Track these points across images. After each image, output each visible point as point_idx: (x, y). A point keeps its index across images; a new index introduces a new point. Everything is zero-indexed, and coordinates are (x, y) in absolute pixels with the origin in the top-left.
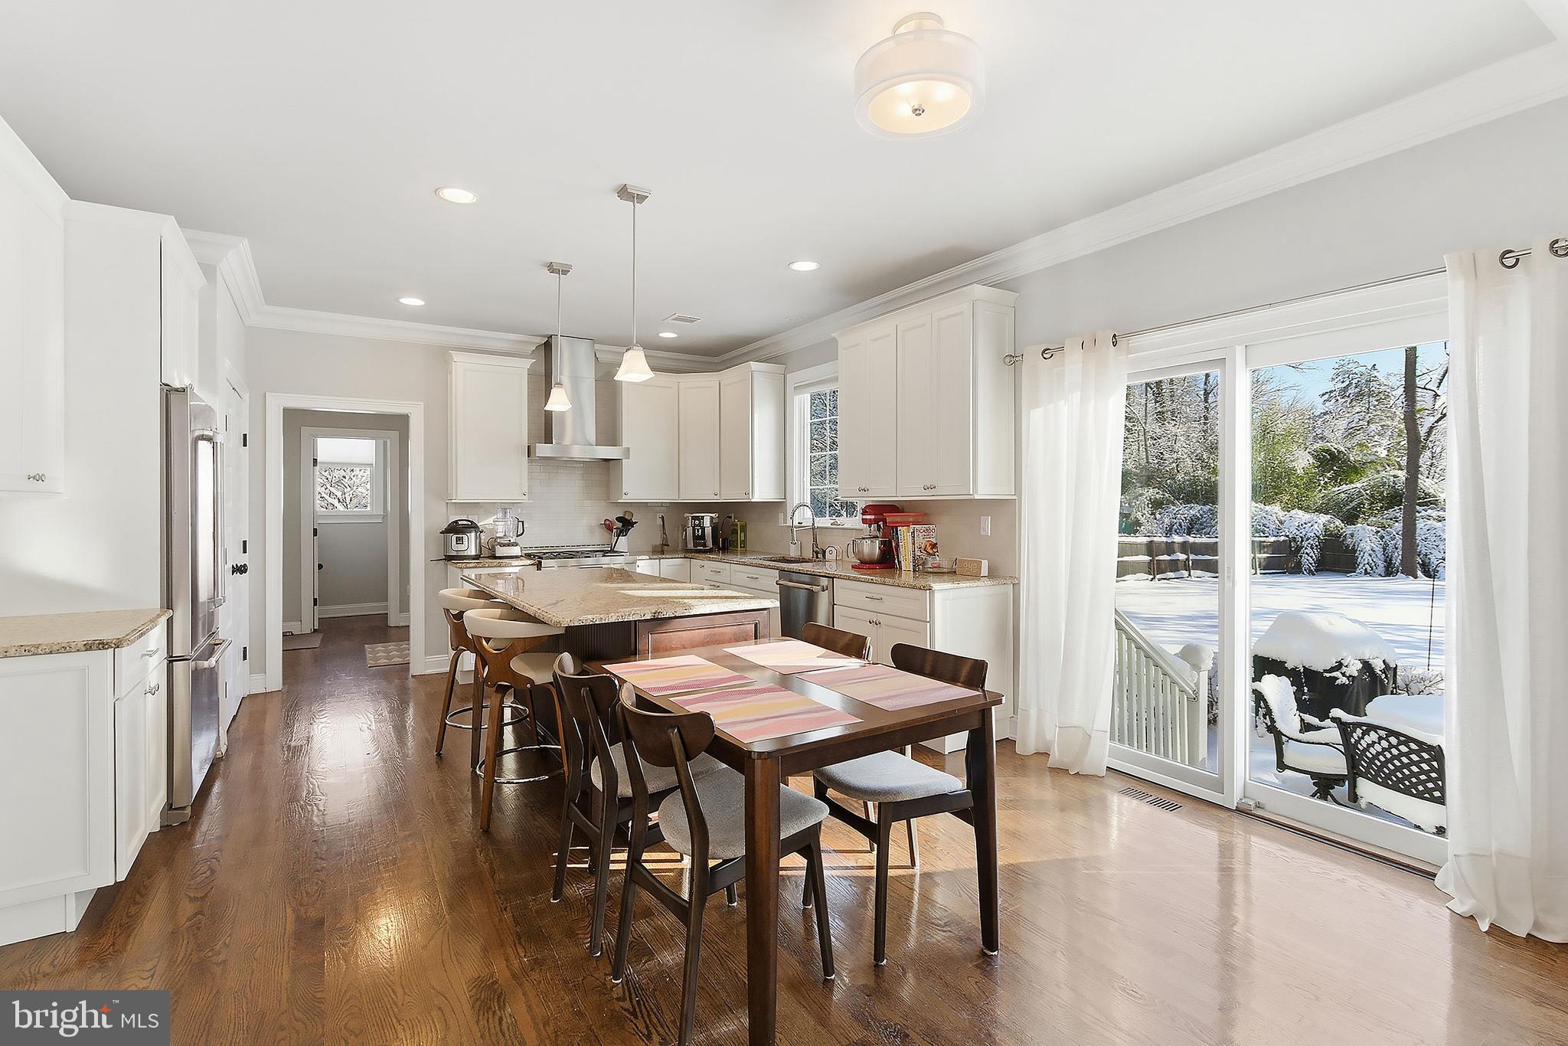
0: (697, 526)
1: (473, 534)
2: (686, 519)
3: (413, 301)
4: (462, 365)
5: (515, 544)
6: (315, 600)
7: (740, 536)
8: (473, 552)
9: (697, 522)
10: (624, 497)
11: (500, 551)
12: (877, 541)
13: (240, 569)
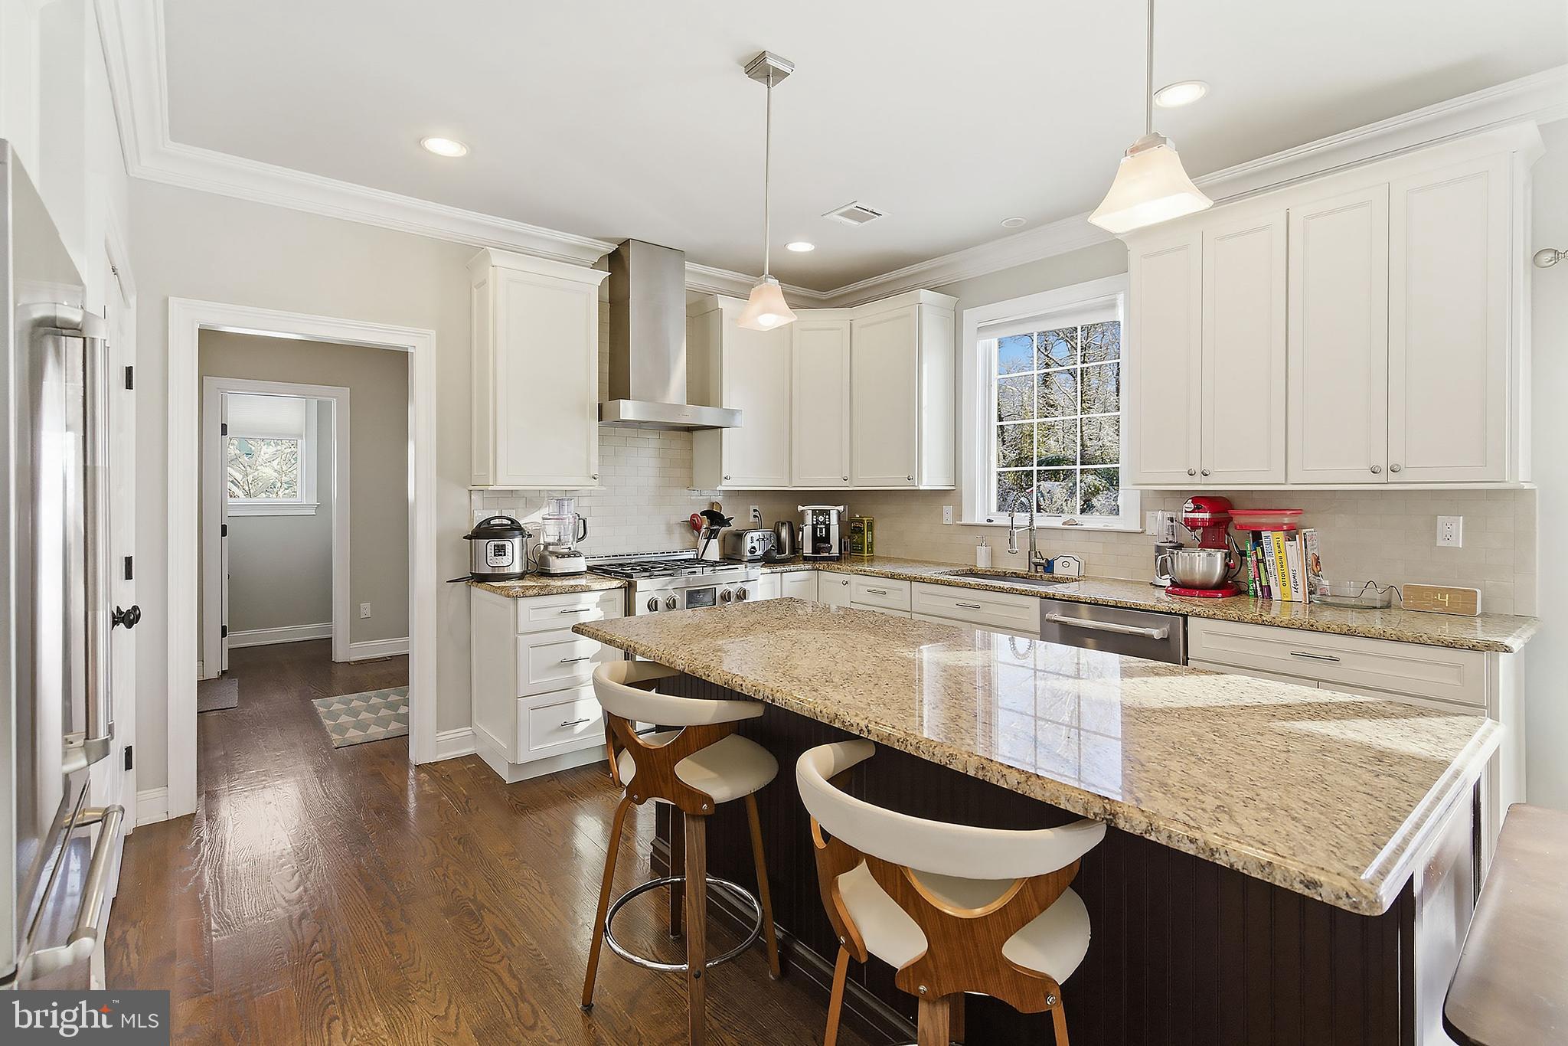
0: (821, 523)
1: (517, 541)
2: (802, 515)
3: (444, 146)
4: (502, 268)
5: (576, 554)
6: (224, 629)
7: (867, 537)
8: (517, 568)
9: (821, 519)
10: (725, 482)
11: (557, 565)
12: (1219, 555)
13: (127, 618)
